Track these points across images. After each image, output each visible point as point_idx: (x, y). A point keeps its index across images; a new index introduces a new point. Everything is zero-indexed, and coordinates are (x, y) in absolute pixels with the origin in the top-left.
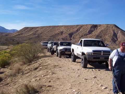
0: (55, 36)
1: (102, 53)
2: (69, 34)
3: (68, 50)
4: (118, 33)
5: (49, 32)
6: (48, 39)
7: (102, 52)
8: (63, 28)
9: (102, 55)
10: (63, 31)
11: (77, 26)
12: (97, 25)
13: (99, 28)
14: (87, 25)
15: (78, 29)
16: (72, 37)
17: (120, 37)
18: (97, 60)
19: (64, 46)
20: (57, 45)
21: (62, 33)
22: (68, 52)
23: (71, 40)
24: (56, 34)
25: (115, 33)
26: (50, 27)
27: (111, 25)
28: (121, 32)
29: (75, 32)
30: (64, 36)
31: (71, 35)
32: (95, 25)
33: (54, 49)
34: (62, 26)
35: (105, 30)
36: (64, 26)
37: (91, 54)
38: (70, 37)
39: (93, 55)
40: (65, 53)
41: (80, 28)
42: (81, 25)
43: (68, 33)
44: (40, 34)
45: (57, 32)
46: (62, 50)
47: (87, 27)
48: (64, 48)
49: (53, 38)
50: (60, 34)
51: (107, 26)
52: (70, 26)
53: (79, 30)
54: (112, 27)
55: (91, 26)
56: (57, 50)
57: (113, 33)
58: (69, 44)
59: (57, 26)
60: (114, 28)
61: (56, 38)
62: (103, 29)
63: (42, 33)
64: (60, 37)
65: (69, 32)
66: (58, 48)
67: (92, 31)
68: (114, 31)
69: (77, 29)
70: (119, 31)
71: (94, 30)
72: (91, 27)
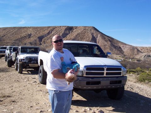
0: (21, 40)
1: (105, 72)
2: (39, 38)
3: (34, 60)
4: (97, 37)
5: (13, 34)
6: (12, 44)
7: (105, 69)
8: (31, 30)
9: (105, 75)
10: (31, 34)
11: (49, 27)
12: (73, 27)
13: (75, 30)
14: (60, 27)
15: (50, 31)
16: (41, 41)
17: (100, 42)
18: (95, 87)
19: (28, 53)
20: (16, 52)
21: (30, 36)
22: (33, 63)
23: (41, 44)
24: (23, 37)
25: (94, 37)
26: (14, 28)
27: (89, 27)
28: (101, 36)
29: (46, 35)
30: (32, 39)
31: (41, 38)
32: (70, 27)
33: (12, 59)
34: (30, 27)
35: (82, 33)
36: (33, 27)
37: (80, 75)
38: (39, 41)
39: (85, 75)
40: (29, 66)
41: (52, 31)
42: (53, 27)
43: (37, 36)
44: (2, 37)
45: (23, 34)
46: (23, 61)
47: (60, 29)
48: (27, 58)
49: (18, 42)
50: (27, 38)
51: (84, 28)
52: (40, 27)
53: (51, 33)
54: (91, 30)
55: (65, 27)
56: (16, 59)
57: (91, 37)
58: (36, 51)
59: (24, 27)
60: (92, 31)
61: (22, 42)
62: (79, 32)
63: (4, 36)
64: (27, 41)
65: (39, 35)
66: (18, 56)
67: (67, 34)
68: (92, 34)
69: (48, 31)
70: (99, 35)
71: (69, 32)
72: (66, 30)
